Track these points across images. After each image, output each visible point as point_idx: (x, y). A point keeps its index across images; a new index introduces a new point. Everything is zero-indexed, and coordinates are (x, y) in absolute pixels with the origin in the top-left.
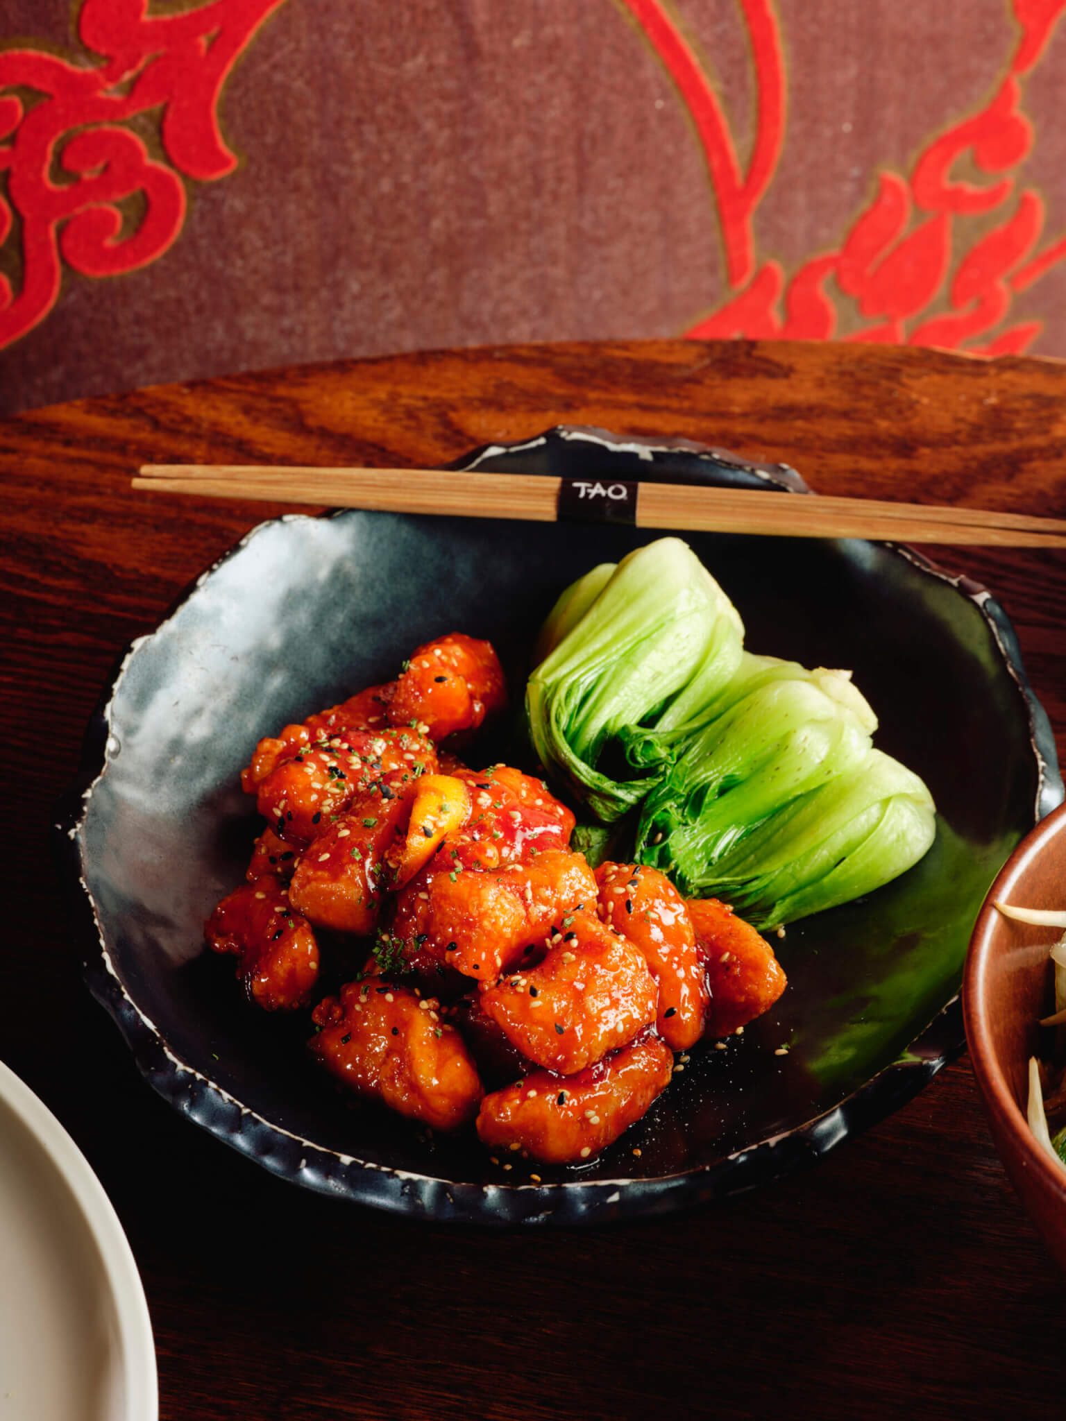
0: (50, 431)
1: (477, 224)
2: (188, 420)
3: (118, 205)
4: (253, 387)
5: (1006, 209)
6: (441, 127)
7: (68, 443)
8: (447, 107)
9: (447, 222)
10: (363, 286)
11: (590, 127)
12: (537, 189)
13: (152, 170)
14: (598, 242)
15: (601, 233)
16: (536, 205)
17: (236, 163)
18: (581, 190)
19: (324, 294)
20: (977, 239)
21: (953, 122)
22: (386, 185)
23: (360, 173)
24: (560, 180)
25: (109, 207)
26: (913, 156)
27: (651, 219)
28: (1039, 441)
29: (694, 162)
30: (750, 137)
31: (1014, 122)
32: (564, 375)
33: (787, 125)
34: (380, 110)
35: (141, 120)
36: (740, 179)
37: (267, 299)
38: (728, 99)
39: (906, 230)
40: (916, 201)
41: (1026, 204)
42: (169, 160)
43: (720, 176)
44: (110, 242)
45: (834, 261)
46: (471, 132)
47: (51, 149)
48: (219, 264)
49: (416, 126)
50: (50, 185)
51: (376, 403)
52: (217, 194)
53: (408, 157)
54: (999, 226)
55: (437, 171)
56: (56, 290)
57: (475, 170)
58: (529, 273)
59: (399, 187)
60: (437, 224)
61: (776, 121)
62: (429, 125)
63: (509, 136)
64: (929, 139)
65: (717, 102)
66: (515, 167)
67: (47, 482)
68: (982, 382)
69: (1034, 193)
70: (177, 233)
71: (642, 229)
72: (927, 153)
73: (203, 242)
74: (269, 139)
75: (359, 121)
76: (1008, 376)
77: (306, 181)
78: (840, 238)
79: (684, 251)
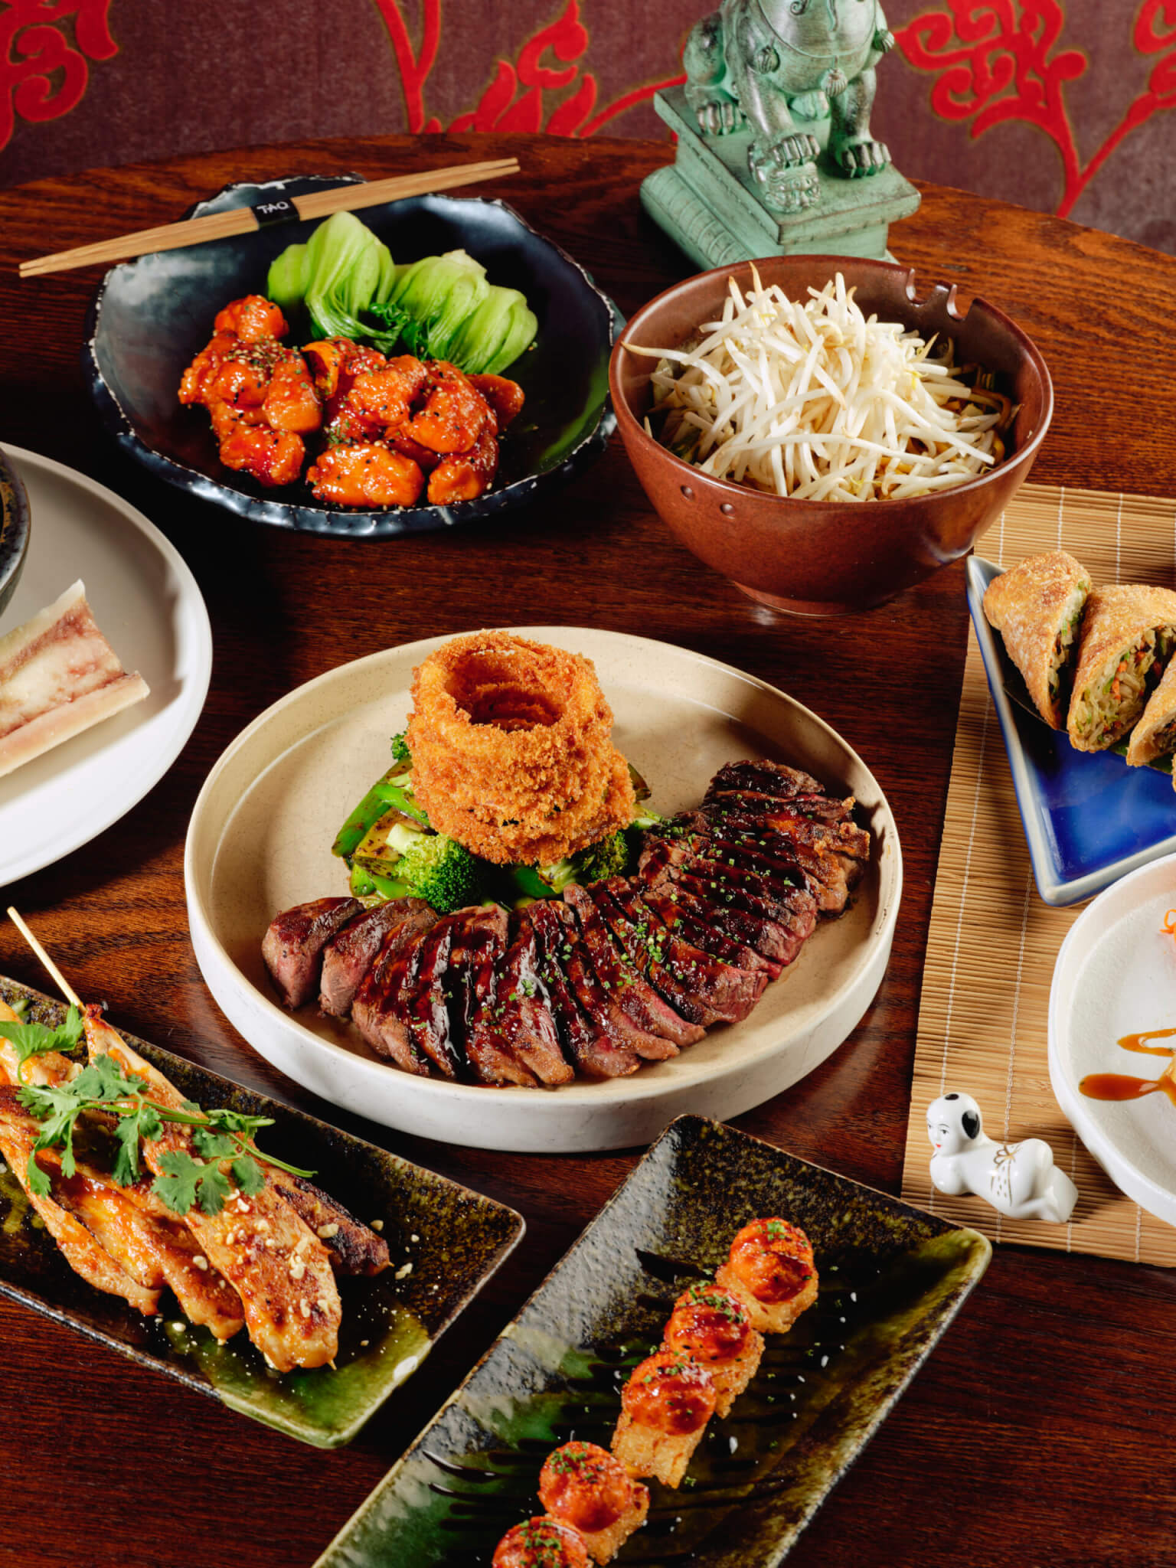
0: (37, 194)
1: (259, 90)
2: (117, 185)
3: (49, 76)
4: (153, 168)
5: (575, 84)
6: (238, 28)
7: (49, 200)
8: (241, 15)
9: (241, 89)
10: (191, 130)
11: (325, 28)
12: (293, 70)
13: (70, 53)
14: (331, 104)
15: (333, 97)
16: (293, 78)
17: (117, 51)
18: (320, 70)
19: (168, 135)
20: (558, 106)
21: (540, 29)
22: (205, 65)
23: (189, 56)
24: (308, 63)
25: (43, 77)
26: (518, 49)
27: (362, 89)
28: (616, 178)
29: (388, 53)
30: (420, 36)
31: (577, 27)
32: (337, 155)
33: (441, 30)
34: (202, 16)
35: (64, 22)
36: (414, 63)
37: (134, 138)
38: (406, 12)
39: (515, 99)
40: (520, 80)
41: (586, 82)
42: (78, 48)
43: (403, 61)
44: (44, 100)
45: (472, 117)
46: (256, 31)
47: (11, 40)
48: (107, 115)
49: (224, 27)
50: (10, 63)
51: (227, 173)
52: (107, 69)
53: (218, 46)
54: (571, 97)
55: (235, 55)
56: (11, 131)
57: (258, 56)
58: (290, 123)
59: (212, 65)
60: (235, 90)
61: (435, 25)
62: (231, 27)
63: (278, 34)
64: (527, 40)
65: (400, 14)
66: (281, 53)
67: (41, 220)
68: (580, 150)
69: (591, 75)
70: (83, 94)
71: (357, 95)
72: (526, 48)
73: (97, 101)
74: (138, 35)
75: (190, 24)
76: (594, 147)
77: (158, 62)
78: (476, 103)
79: (382, 110)
